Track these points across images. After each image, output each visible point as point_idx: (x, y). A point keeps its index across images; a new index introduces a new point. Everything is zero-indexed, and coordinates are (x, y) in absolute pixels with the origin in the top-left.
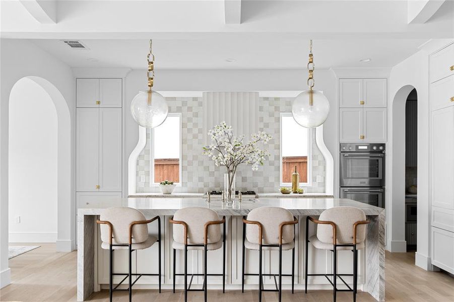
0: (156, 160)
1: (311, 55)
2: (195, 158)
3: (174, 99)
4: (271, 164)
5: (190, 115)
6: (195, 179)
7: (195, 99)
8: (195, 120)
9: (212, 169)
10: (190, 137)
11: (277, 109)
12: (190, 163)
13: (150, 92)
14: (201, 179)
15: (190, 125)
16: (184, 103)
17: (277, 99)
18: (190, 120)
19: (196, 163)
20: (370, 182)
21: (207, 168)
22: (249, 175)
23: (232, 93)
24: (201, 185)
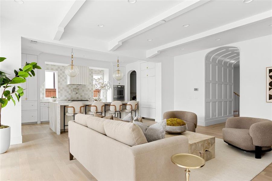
0: (46, 89)
1: (118, 60)
2: (63, 88)
3: (55, 65)
4: (90, 91)
5: (61, 72)
6: (63, 96)
7: (63, 66)
8: (63, 74)
9: (70, 92)
10: (61, 80)
11: (92, 73)
12: (61, 90)
13: (72, 65)
14: (66, 96)
15: (61, 76)
16: (59, 67)
17: (92, 69)
18: (61, 74)
19: (63, 90)
20: (118, 96)
21: (68, 92)
22: (83, 94)
23: (80, 66)
24: (66, 98)
